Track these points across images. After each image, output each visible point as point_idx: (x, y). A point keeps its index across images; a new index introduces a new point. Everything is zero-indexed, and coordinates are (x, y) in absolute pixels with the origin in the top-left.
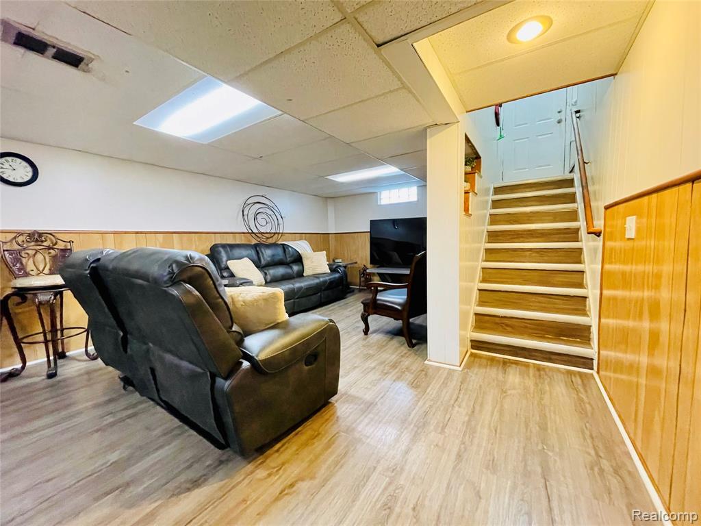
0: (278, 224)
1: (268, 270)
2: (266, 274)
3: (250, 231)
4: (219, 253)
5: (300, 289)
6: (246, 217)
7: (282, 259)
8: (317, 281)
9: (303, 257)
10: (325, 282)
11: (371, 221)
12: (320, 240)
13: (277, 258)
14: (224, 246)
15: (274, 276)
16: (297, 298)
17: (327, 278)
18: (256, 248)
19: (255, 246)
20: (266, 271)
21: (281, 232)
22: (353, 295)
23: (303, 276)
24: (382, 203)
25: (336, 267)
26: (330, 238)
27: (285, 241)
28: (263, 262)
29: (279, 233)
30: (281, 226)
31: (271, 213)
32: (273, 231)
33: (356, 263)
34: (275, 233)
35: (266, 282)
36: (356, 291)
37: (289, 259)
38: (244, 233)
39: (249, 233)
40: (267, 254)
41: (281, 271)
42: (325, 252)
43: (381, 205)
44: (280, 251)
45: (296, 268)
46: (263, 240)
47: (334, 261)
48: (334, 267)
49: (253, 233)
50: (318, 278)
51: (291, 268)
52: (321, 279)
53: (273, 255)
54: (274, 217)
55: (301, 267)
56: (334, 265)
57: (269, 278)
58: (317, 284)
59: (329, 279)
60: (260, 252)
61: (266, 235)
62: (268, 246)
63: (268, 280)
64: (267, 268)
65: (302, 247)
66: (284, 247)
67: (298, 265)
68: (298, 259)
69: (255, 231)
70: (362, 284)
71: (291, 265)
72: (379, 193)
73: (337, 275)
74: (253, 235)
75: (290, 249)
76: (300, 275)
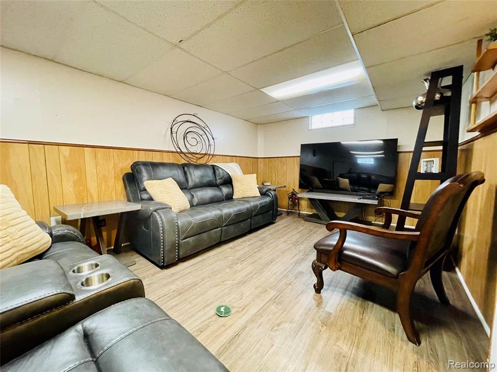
0: (210, 145)
1: (195, 192)
2: (193, 196)
3: (179, 150)
4: (140, 172)
5: (229, 215)
6: (174, 135)
7: (212, 180)
8: (247, 206)
9: (233, 179)
10: (256, 207)
11: (301, 145)
12: (250, 164)
13: (206, 180)
14: (145, 164)
15: (202, 199)
16: (225, 226)
17: (258, 203)
18: (184, 168)
19: (183, 166)
20: (193, 193)
21: (212, 153)
22: (282, 219)
23: (232, 198)
24: (313, 128)
25: (267, 191)
26: (259, 162)
27: (216, 162)
28: (191, 184)
29: (209, 155)
30: (212, 147)
31: (201, 132)
32: (204, 152)
33: (285, 187)
34: (205, 154)
35: (192, 206)
36: (284, 215)
37: (218, 181)
38: (172, 152)
39: (177, 152)
40: (195, 176)
41: (209, 193)
42: (255, 175)
43: (311, 130)
44: (210, 172)
45: (225, 190)
46: (194, 161)
47: (263, 184)
48: (265, 190)
49: (182, 152)
50: (248, 202)
51: (221, 190)
52: (252, 204)
53: (202, 177)
54: (205, 137)
55: (231, 190)
56: (264, 188)
57: (196, 201)
58: (248, 209)
59: (261, 204)
60: (188, 173)
61: (197, 156)
62: (197, 167)
63: (195, 204)
64: (195, 189)
65: (233, 169)
66: (214, 168)
67: (227, 187)
68: (228, 181)
69: (184, 150)
70: (290, 207)
71: (220, 186)
72: (310, 117)
73: (268, 199)
74: (182, 155)
75: (220, 170)
76: (229, 198)
